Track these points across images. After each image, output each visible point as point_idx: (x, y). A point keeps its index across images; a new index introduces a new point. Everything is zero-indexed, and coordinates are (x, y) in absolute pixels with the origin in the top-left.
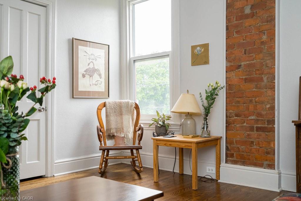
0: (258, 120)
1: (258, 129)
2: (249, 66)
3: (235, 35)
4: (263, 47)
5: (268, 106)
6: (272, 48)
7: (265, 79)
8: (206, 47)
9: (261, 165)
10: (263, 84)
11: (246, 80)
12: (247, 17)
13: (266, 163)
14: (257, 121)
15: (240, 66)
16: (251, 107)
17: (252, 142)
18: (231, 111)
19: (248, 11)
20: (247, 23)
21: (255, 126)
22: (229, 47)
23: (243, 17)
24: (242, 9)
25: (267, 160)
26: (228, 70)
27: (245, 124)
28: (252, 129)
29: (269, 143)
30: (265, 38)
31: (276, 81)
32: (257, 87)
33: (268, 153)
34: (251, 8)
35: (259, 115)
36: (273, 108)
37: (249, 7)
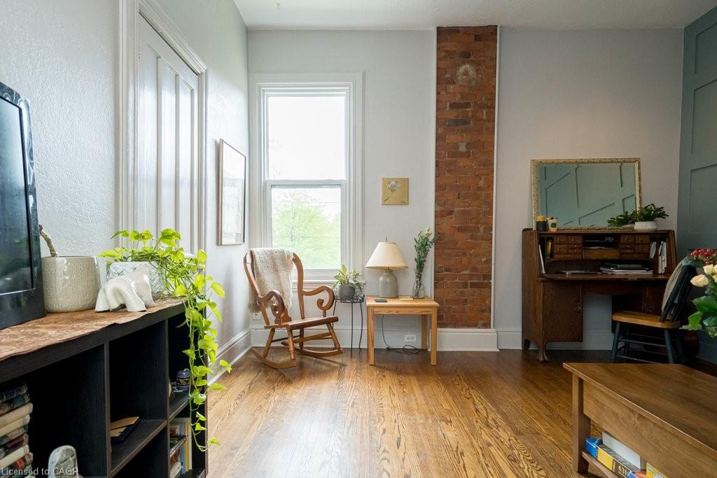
0: (473, 275)
1: (473, 285)
2: (464, 213)
3: (447, 174)
4: (479, 193)
5: (484, 259)
6: (490, 196)
7: (482, 229)
8: (405, 182)
9: (475, 326)
10: (479, 234)
11: (460, 229)
12: (462, 155)
13: (481, 322)
14: (471, 276)
15: (451, 212)
16: (465, 260)
17: (466, 300)
18: (440, 265)
19: (462, 148)
20: (462, 162)
21: (469, 282)
22: (439, 188)
23: (456, 154)
24: (456, 146)
25: (481, 319)
26: (438, 215)
27: (457, 280)
28: (465, 285)
29: (484, 300)
30: (481, 183)
31: (493, 232)
32: (472, 237)
33: (483, 311)
34: (466, 147)
35: (474, 269)
36: (489, 261)
37: (465, 144)
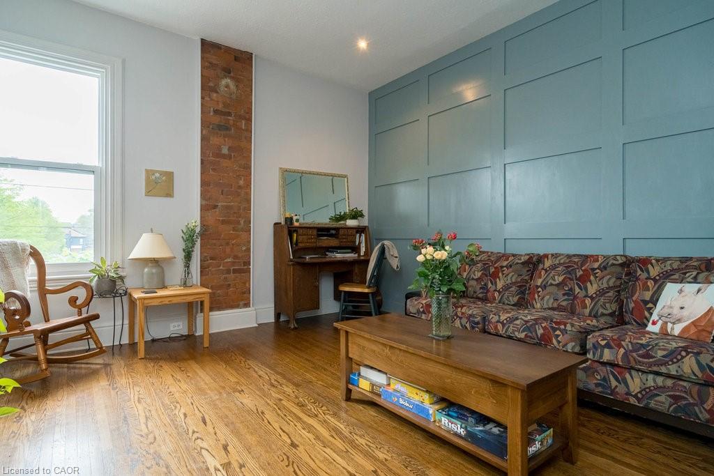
0: (234, 262)
1: (235, 271)
2: (227, 207)
3: (211, 172)
4: (239, 191)
5: (244, 248)
6: (248, 194)
7: (242, 222)
8: (169, 176)
9: (237, 306)
10: (240, 227)
11: (223, 222)
12: (224, 156)
13: (242, 303)
14: (233, 264)
15: (215, 207)
16: (228, 250)
17: (229, 285)
18: (206, 254)
19: (225, 151)
20: (225, 163)
21: (232, 269)
22: (204, 184)
23: (219, 155)
24: (219, 148)
25: (242, 300)
26: (204, 209)
27: (221, 267)
28: (228, 272)
29: (245, 283)
30: (241, 182)
31: (252, 225)
32: (234, 229)
33: (244, 293)
34: (229, 150)
35: (236, 257)
36: (248, 250)
37: (227, 147)
